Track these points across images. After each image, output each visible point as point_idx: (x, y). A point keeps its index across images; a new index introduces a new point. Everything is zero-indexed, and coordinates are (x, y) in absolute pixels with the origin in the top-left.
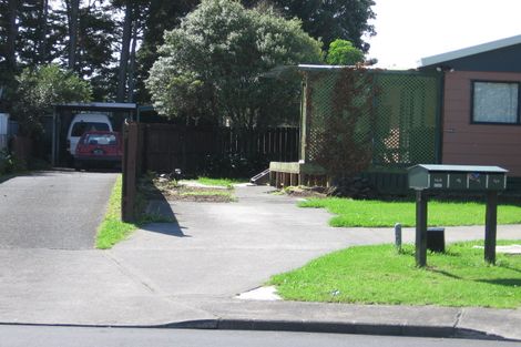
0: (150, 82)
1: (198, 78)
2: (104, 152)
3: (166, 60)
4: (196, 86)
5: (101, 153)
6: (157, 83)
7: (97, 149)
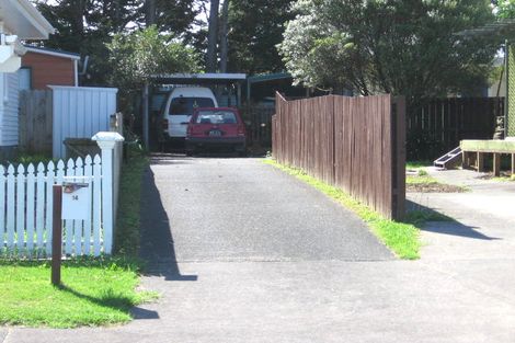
0: (283, 47)
1: (349, 40)
2: (222, 133)
3: (305, 19)
4: (348, 50)
5: (218, 134)
6: (292, 48)
7: (213, 129)
